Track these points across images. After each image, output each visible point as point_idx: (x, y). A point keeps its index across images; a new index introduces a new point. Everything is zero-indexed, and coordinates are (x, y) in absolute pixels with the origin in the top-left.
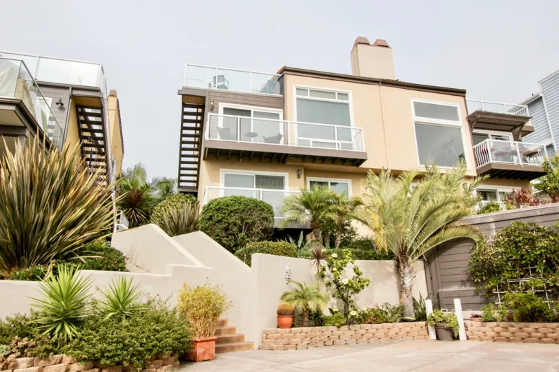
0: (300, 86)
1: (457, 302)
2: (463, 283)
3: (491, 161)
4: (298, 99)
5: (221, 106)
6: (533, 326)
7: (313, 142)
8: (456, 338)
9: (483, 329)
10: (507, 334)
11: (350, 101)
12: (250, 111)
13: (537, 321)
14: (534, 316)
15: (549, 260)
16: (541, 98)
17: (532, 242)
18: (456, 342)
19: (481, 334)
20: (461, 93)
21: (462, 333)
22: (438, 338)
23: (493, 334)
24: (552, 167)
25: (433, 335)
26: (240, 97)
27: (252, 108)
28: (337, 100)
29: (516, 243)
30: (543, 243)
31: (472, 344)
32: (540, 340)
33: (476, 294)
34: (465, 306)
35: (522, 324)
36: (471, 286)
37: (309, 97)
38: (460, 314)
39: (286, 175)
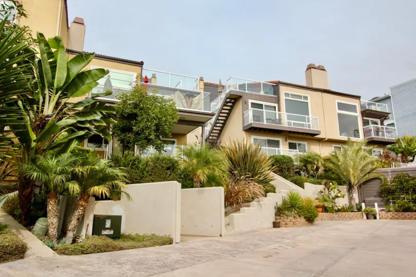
0: (287, 92)
1: (376, 204)
2: (375, 196)
3: (373, 136)
4: (286, 99)
5: (250, 101)
6: (407, 213)
7: (293, 123)
8: (375, 218)
9: (387, 215)
10: (397, 217)
11: (309, 101)
12: (262, 105)
13: (408, 212)
14: (407, 210)
15: (414, 189)
16: (390, 97)
17: (407, 181)
18: (375, 220)
19: (386, 217)
20: (358, 97)
21: (378, 217)
22: (367, 218)
23: (391, 217)
24: (401, 141)
25: (365, 217)
26: (258, 97)
27: (264, 103)
28: (303, 100)
29: (401, 182)
30: (412, 182)
31: (381, 220)
32: (410, 219)
33: (382, 201)
34: (379, 206)
35: (403, 213)
36: (379, 198)
37: (290, 98)
38: (377, 209)
39: (280, 140)
